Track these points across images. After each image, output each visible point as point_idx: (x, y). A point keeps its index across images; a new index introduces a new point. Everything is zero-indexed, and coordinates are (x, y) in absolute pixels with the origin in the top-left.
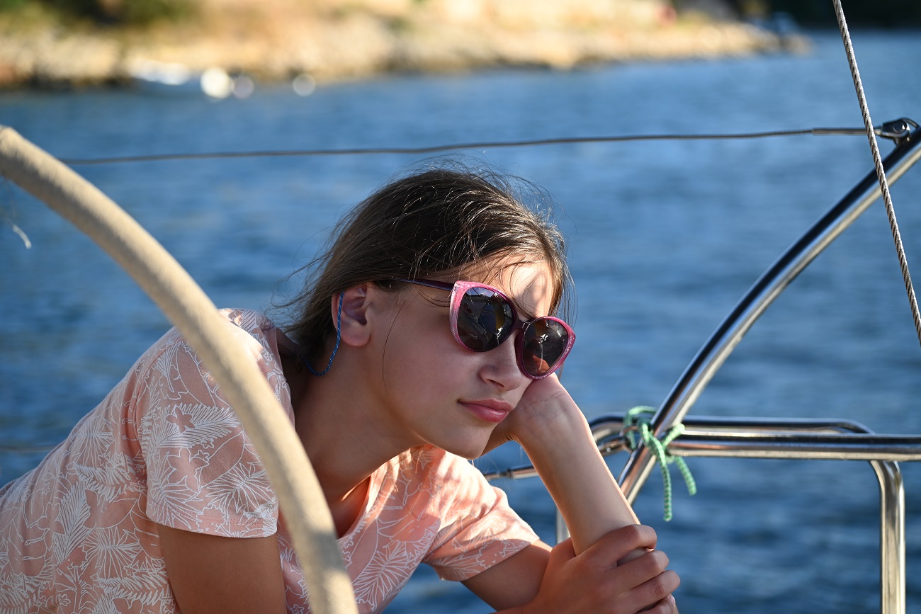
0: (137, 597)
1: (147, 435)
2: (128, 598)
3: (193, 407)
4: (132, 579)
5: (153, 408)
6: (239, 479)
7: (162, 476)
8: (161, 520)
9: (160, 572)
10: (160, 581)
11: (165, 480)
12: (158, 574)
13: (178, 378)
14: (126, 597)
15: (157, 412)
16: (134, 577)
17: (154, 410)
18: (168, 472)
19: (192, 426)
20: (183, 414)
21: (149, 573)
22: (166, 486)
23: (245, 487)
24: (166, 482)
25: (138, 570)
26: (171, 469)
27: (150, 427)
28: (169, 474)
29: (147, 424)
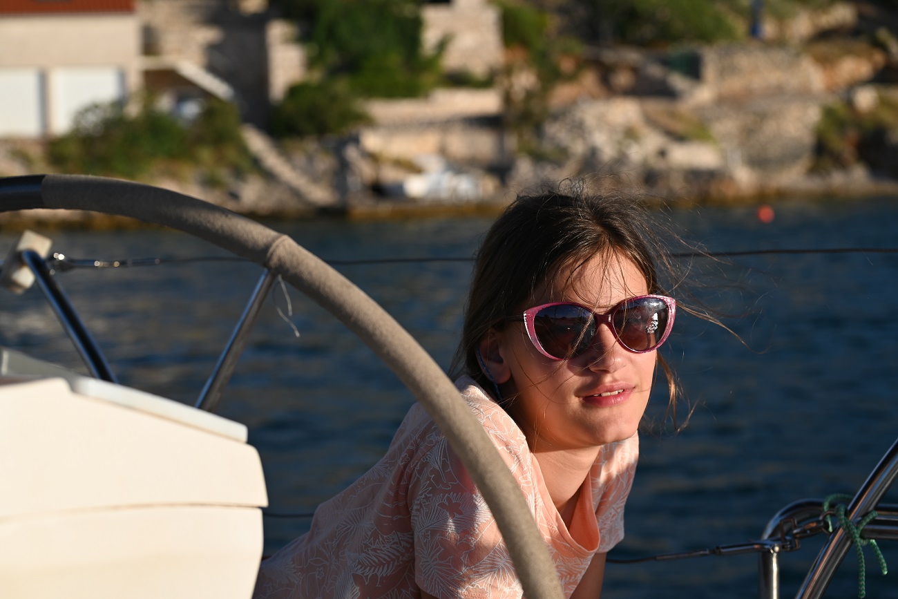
0: (374, 571)
1: (415, 516)
2: (365, 575)
3: (462, 495)
4: (368, 554)
5: (422, 494)
6: (500, 558)
7: (432, 553)
8: (431, 591)
9: (393, 546)
10: (393, 554)
11: (434, 558)
12: (391, 547)
13: (449, 470)
14: (363, 574)
15: (426, 498)
16: (370, 552)
17: (423, 496)
18: (438, 551)
19: (460, 513)
20: (454, 502)
21: (383, 549)
22: (435, 562)
23: (504, 565)
24: (436, 559)
25: (373, 547)
26: (440, 549)
27: (418, 510)
28: (438, 554)
29: (415, 507)
